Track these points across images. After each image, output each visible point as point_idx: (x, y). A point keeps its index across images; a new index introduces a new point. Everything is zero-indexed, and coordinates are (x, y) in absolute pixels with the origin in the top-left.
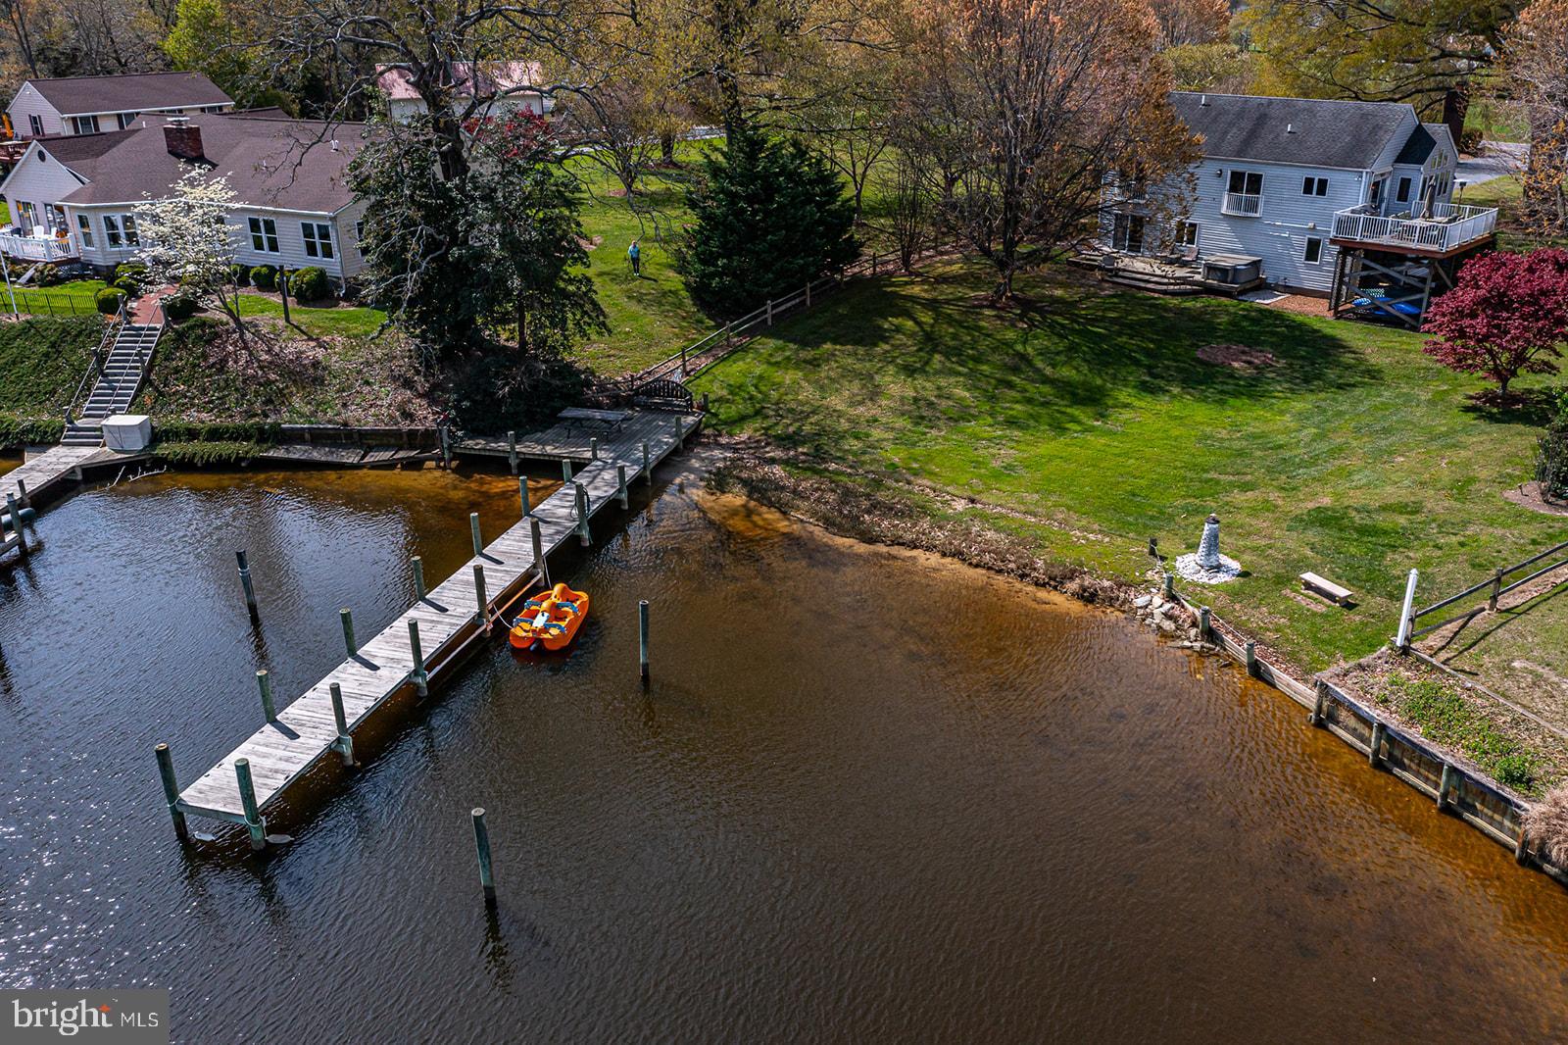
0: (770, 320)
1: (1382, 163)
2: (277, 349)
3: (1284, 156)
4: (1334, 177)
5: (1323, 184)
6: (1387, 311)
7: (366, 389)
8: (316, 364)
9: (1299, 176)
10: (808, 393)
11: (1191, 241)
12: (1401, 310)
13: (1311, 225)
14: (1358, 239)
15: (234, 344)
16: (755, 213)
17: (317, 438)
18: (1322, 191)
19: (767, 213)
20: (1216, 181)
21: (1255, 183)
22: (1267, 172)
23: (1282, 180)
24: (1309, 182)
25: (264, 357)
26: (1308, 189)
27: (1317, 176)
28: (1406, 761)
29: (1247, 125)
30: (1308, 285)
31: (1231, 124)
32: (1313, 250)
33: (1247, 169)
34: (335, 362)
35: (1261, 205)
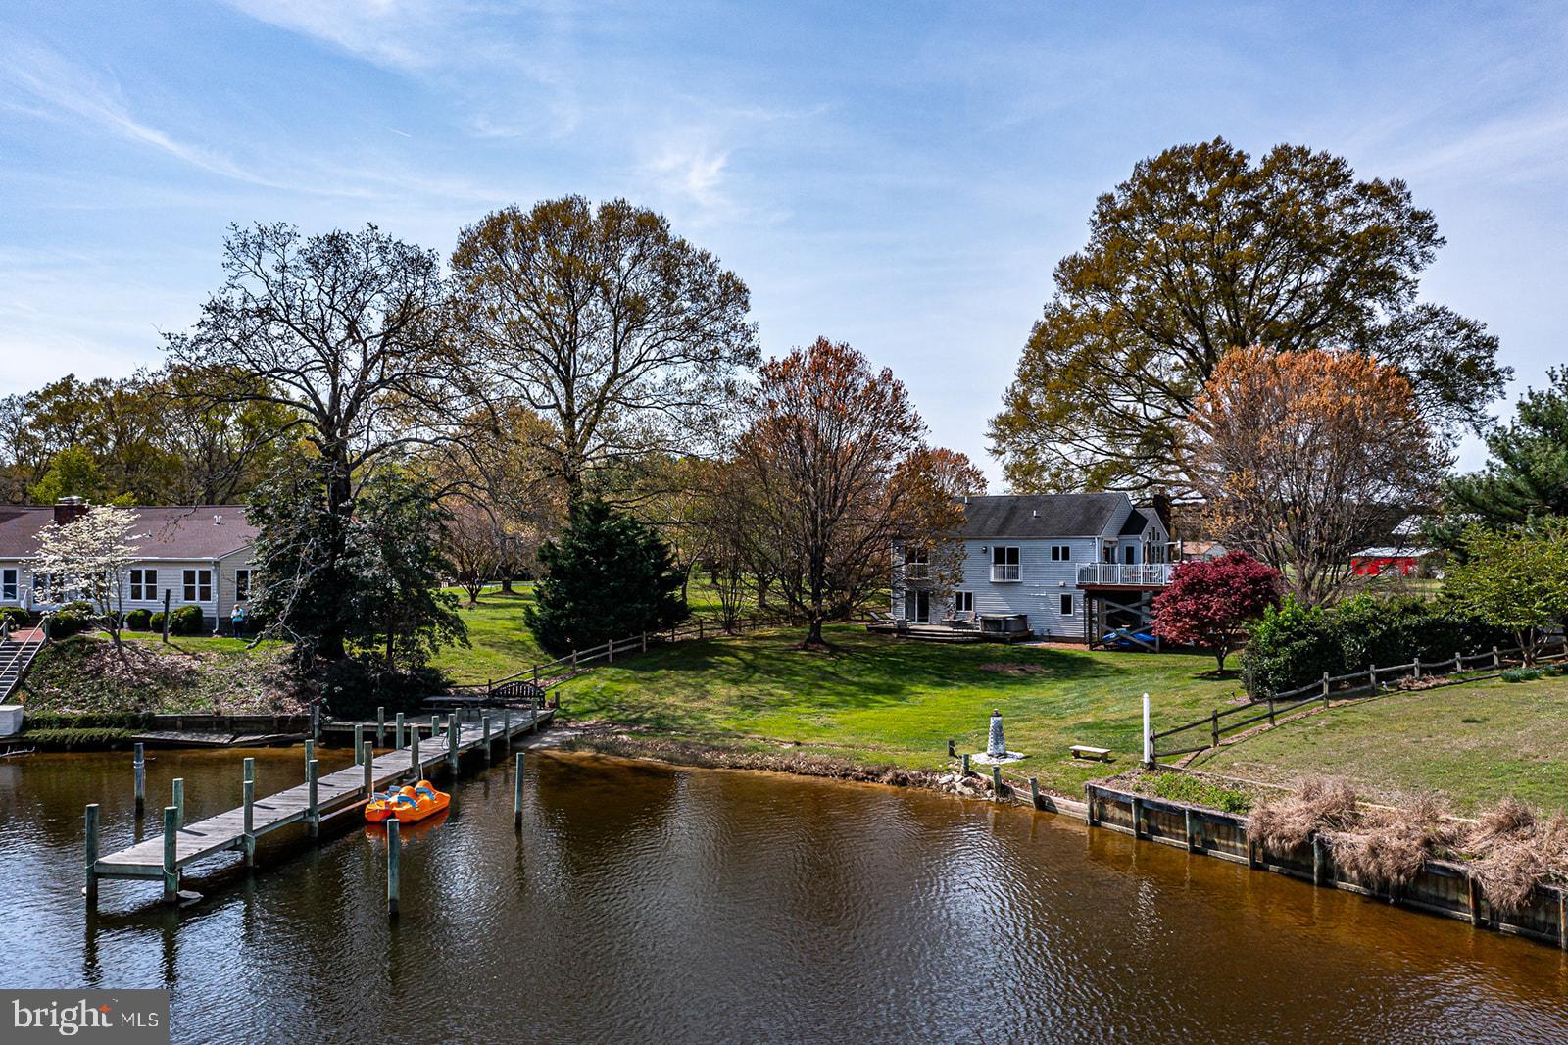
0: (611, 657)
1: (1109, 531)
2: (153, 660)
3: (1033, 533)
4: (1074, 545)
5: (1066, 551)
6: (1130, 641)
7: (240, 690)
8: (190, 672)
9: (1047, 546)
10: (645, 697)
11: (969, 607)
12: (1141, 639)
13: (1062, 584)
14: (1098, 583)
15: (112, 656)
16: (599, 564)
17: (190, 724)
18: (1066, 556)
19: (609, 565)
20: (983, 556)
21: (1014, 556)
22: (1021, 546)
23: (1035, 551)
24: (1055, 551)
25: (140, 666)
26: (1055, 556)
27: (1061, 545)
28: (1161, 828)
29: (1002, 514)
30: (1068, 634)
31: (990, 515)
32: (1066, 605)
33: (1008, 545)
34: (209, 670)
35: (1021, 572)
